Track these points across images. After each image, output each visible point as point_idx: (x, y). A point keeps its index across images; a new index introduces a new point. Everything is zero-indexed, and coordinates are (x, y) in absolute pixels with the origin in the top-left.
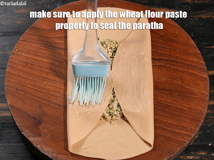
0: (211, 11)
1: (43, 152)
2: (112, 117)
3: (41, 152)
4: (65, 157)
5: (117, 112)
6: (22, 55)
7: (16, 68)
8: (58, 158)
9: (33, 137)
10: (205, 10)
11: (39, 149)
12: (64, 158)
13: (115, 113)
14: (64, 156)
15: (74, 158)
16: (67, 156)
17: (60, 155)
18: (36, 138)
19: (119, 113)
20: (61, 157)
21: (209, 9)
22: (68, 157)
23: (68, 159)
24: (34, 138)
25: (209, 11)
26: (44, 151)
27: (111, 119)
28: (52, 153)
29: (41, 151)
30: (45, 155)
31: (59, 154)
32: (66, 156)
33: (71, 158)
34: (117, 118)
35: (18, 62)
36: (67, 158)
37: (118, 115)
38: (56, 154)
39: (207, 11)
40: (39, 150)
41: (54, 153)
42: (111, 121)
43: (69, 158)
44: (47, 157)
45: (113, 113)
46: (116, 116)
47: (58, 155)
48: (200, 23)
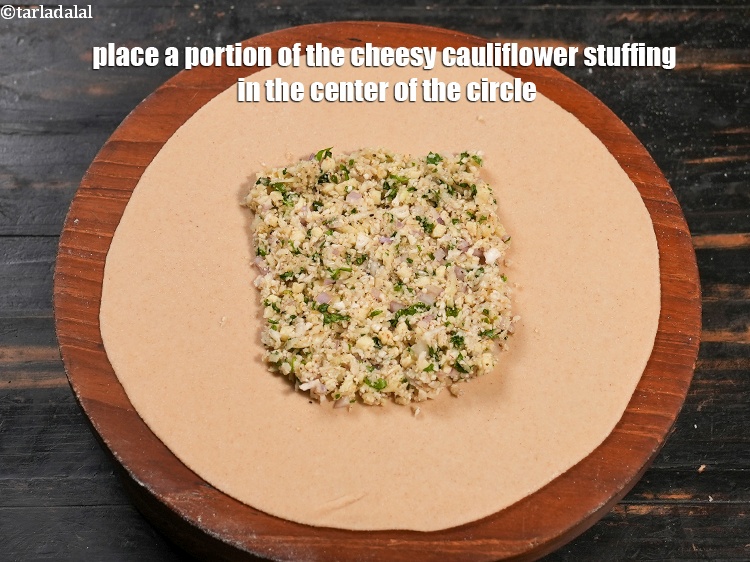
0: (698, 47)
1: (217, 535)
2: (416, 393)
3: (210, 537)
4: (287, 542)
5: (430, 376)
6: (98, 233)
7: (83, 280)
8: (267, 548)
9: (177, 491)
10: (682, 45)
11: (201, 527)
12: (286, 545)
13: (424, 378)
14: (285, 538)
15: (318, 538)
16: (294, 536)
17: (273, 537)
18: (187, 492)
19: (434, 377)
20: (275, 542)
21: (695, 42)
22: (299, 539)
23: (299, 545)
24: (179, 495)
25: (693, 46)
26: (220, 531)
27: (412, 400)
28: (246, 534)
29: (209, 532)
30: (225, 544)
31: (268, 534)
32: (292, 538)
33: (307, 542)
34: (431, 395)
35: (89, 261)
36: (295, 542)
37: (432, 384)
38: (258, 534)
39: (686, 47)
40: (201, 532)
41: (252, 533)
42: (415, 405)
43: (302, 542)
44: (230, 549)
45: (415, 380)
46: (428, 389)
47: (267, 537)
48: (666, 85)
